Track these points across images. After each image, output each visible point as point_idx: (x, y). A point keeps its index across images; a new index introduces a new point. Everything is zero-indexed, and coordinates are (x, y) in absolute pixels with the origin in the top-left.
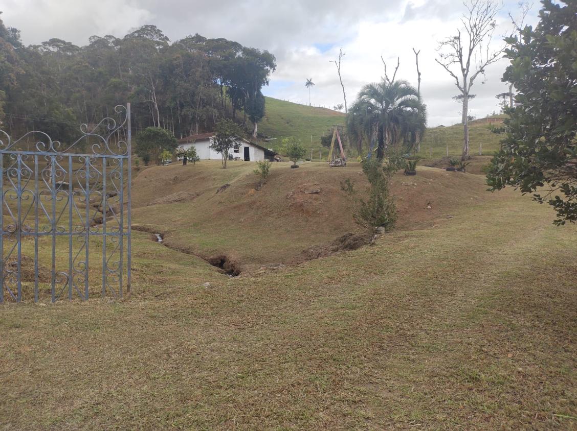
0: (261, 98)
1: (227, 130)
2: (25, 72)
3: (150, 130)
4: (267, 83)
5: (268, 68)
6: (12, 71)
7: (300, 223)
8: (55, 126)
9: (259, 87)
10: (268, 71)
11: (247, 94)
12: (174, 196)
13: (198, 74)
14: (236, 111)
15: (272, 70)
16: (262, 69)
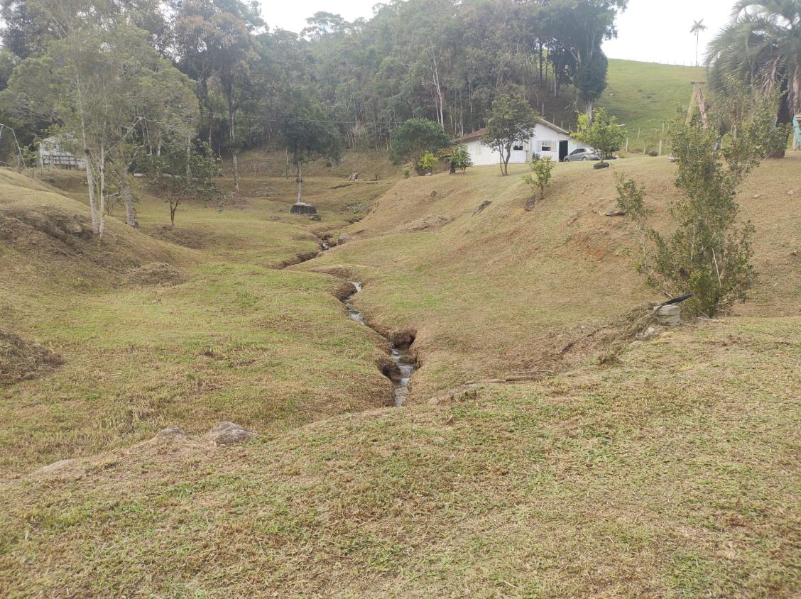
0: (601, 61)
1: (507, 113)
2: (260, 58)
3: (410, 125)
4: (615, 33)
5: (615, 7)
6: (245, 58)
7: (580, 272)
8: (302, 128)
9: (598, 42)
10: (613, 13)
11: (577, 57)
12: (419, 222)
13: (498, 34)
14: (561, 86)
15: (621, 10)
16: (604, 9)
